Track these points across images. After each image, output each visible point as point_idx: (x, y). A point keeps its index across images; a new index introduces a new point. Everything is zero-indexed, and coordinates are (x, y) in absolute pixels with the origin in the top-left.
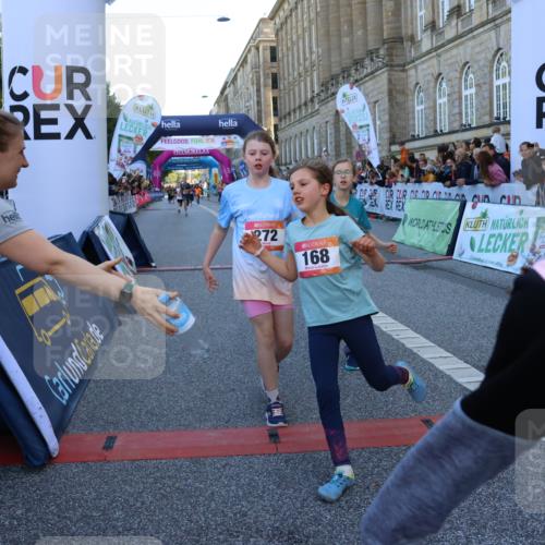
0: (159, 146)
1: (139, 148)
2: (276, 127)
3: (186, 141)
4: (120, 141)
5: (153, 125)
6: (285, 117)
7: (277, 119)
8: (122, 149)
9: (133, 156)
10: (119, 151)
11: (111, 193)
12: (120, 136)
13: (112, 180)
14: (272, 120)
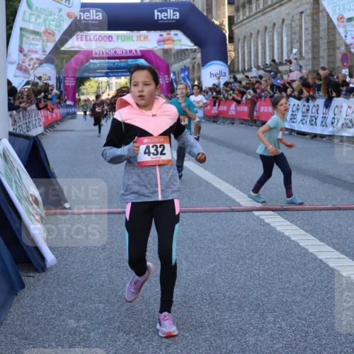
0: (74, 44)
1: (50, 46)
2: (231, 19)
3: (110, 38)
4: (22, 36)
5: (69, 16)
6: (244, 7)
7: (233, 8)
8: (26, 48)
9: (43, 57)
10: (21, 50)
11: (11, 107)
12: (21, 29)
13: (12, 91)
14: (227, 11)
